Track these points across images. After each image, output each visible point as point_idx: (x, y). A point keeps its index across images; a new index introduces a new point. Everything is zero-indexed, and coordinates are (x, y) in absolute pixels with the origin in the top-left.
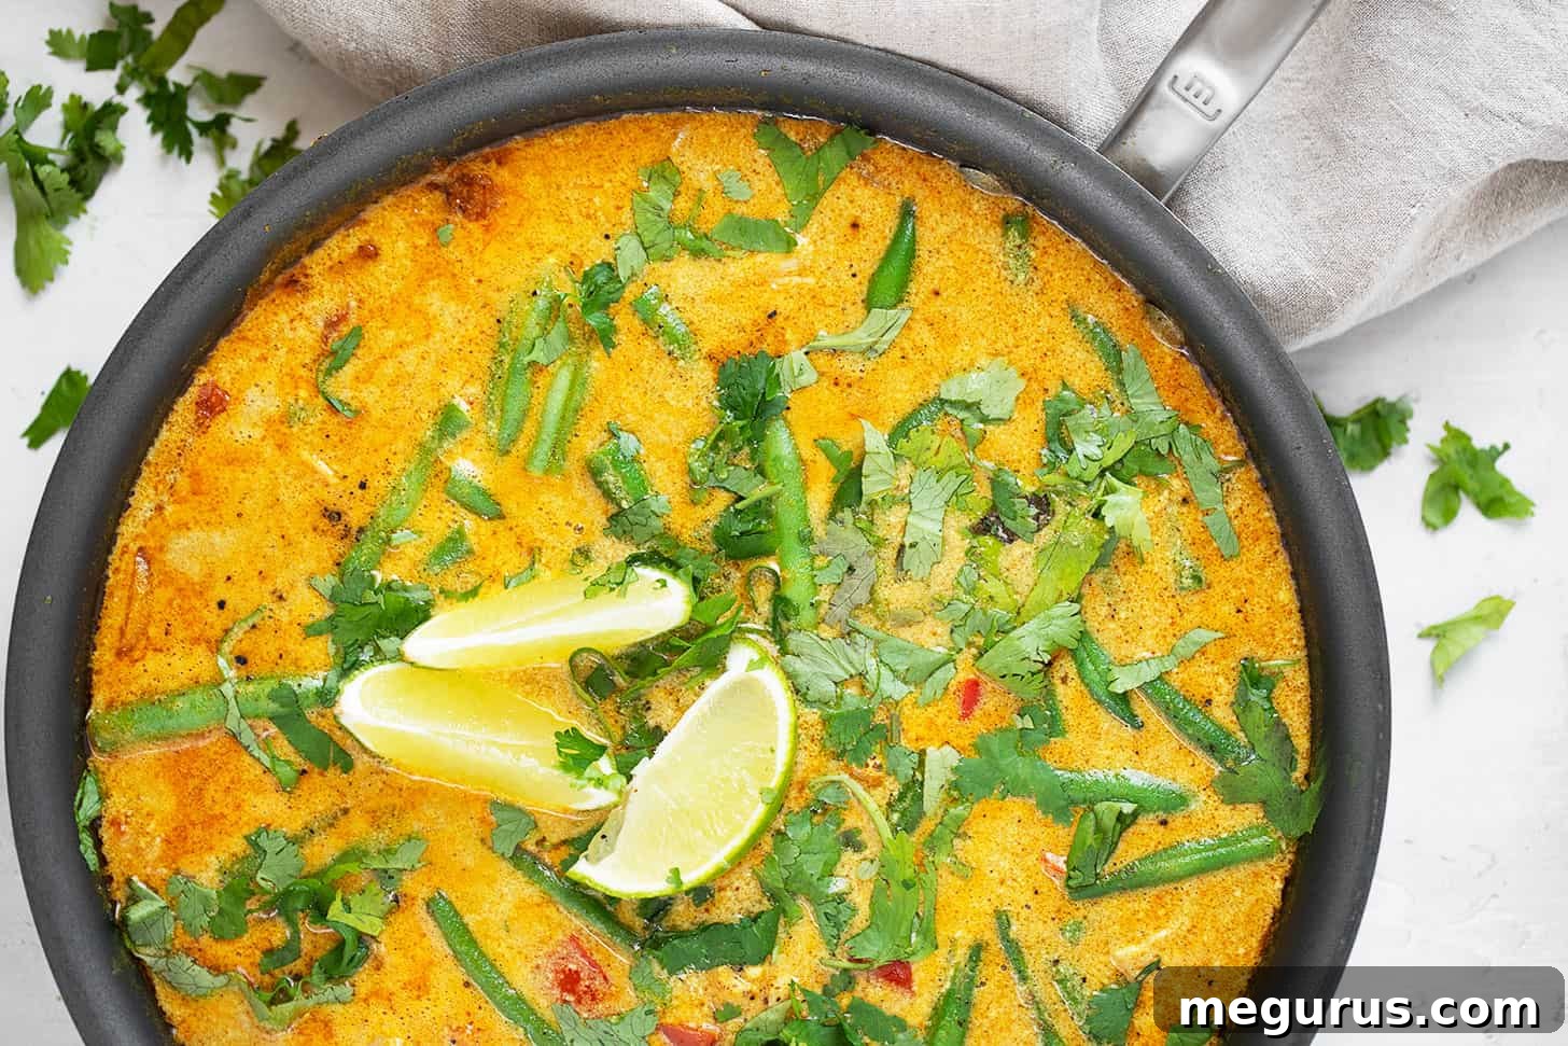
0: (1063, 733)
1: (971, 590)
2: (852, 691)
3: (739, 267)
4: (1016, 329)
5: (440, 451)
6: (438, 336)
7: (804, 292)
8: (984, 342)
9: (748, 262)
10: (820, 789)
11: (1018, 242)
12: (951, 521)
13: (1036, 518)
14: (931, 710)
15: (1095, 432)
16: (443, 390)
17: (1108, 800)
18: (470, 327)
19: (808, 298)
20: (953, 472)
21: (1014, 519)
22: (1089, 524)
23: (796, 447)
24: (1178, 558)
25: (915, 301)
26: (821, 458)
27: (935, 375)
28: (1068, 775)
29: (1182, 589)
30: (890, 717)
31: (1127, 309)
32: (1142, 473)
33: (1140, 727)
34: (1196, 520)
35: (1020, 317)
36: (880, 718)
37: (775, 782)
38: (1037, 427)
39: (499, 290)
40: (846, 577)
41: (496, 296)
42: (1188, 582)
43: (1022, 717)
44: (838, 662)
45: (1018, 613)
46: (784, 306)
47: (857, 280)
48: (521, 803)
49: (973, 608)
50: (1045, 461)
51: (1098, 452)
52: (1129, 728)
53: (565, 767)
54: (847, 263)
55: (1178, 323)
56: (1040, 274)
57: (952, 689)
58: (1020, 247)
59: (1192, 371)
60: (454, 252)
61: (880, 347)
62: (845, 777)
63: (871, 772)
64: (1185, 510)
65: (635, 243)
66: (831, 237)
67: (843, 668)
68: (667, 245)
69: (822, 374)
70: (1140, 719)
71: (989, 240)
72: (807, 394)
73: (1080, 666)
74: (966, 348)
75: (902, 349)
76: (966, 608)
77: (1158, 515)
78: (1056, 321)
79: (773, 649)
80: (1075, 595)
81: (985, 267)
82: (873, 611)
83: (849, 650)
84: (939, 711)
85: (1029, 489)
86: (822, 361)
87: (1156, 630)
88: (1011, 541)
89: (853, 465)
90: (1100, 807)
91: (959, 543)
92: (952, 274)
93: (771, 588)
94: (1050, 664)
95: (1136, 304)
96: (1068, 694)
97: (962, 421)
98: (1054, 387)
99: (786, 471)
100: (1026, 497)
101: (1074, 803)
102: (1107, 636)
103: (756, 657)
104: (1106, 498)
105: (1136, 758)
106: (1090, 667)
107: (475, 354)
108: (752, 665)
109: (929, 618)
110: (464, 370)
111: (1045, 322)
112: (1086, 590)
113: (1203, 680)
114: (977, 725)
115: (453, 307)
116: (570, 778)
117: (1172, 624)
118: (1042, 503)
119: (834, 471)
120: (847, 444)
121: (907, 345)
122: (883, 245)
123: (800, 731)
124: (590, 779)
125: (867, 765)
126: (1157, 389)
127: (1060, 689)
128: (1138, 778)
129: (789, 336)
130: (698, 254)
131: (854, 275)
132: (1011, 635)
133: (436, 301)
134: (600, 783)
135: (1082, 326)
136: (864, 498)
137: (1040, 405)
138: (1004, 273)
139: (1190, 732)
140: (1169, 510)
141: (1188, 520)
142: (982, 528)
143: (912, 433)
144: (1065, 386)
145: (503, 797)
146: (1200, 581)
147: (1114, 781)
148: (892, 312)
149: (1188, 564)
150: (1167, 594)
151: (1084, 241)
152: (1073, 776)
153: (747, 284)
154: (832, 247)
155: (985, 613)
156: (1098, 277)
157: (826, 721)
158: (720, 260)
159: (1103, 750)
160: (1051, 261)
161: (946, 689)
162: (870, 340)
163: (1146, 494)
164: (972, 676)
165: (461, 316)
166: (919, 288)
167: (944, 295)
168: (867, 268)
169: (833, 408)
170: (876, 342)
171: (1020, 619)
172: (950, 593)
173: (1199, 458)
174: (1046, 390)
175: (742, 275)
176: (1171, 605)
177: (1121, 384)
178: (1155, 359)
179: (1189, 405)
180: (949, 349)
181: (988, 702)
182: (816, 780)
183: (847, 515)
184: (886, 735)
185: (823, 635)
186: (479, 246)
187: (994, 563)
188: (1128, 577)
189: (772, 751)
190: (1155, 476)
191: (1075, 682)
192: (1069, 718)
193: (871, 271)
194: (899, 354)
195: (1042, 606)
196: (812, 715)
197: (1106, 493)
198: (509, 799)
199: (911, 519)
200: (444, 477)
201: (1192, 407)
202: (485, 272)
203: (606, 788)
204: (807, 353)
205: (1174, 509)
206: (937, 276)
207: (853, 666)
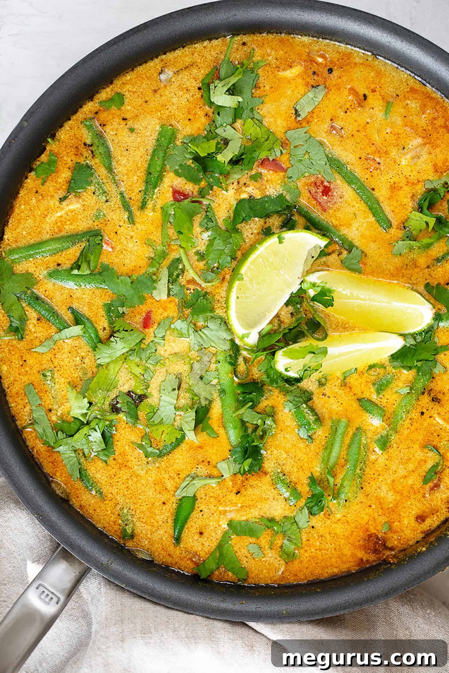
0: (105, 305)
1: (146, 369)
2: (200, 323)
3: (253, 514)
4: (127, 487)
5: (388, 429)
6: (389, 481)
7: (224, 503)
8: (142, 481)
9: (249, 516)
10: (215, 278)
11: (127, 527)
12: (156, 401)
13: (118, 402)
14: (165, 314)
15: (92, 442)
16: (386, 457)
17: (85, 275)
18: (374, 485)
19: (222, 501)
20: (156, 422)
21: (128, 402)
22: (94, 400)
23: (227, 433)
24: (53, 385)
25: (174, 500)
26: (216, 428)
27: (164, 466)
28: (103, 286)
29: (51, 371)
30: (183, 312)
31: (77, 497)
32: (69, 423)
33: (70, 308)
34: (45, 402)
35: (126, 493)
36: (188, 311)
37: (237, 283)
38: (117, 443)
39: (361, 502)
40: (204, 375)
41: (363, 500)
42: (49, 374)
43: (123, 313)
44: (207, 336)
45: (125, 359)
46: (233, 497)
47: (200, 509)
48: (348, 272)
49: (146, 361)
50: (114, 428)
51: (91, 433)
52: (74, 307)
53: (330, 291)
54: (204, 516)
55: (54, 492)
56: (117, 513)
57: (156, 325)
58: (126, 525)
59: (48, 469)
60: (383, 519)
61: (189, 479)
62: (204, 285)
63: (192, 287)
64: (50, 406)
65: (301, 524)
66: (212, 528)
67: (204, 333)
68: (286, 524)
69: (215, 467)
70: (70, 312)
71: (141, 528)
72: (222, 458)
73: (97, 335)
74: (150, 479)
75: (179, 478)
76: (149, 361)
77: (62, 404)
78: (110, 491)
79: (237, 341)
80: (100, 368)
81: (142, 516)
82: (191, 359)
83: (202, 342)
84: (161, 314)
85: (122, 416)
86: (215, 472)
87: (62, 352)
88: (129, 392)
89: (201, 425)
90: (89, 272)
91: (153, 390)
92: (157, 512)
93: (238, 369)
94: (111, 337)
95: (73, 500)
96: (103, 323)
97: (151, 446)
98: (111, 461)
99: (231, 422)
100: (122, 412)
101: (100, 273)
102: (85, 348)
103: (246, 339)
104: (86, 411)
105: (72, 294)
106: (92, 335)
107: (372, 473)
108: (248, 335)
109: (166, 357)
110: (377, 466)
111: (114, 491)
112: (95, 370)
113: (41, 329)
114: (144, 309)
115: (382, 495)
116: (327, 286)
117: (55, 355)
118: (115, 409)
119: (210, 422)
120: (204, 436)
121: (177, 480)
122: (188, 525)
123: (225, 305)
124: (318, 286)
125: (194, 290)
126: (63, 461)
127: (106, 325)
128: (71, 285)
129: (230, 484)
130: (272, 520)
131: (201, 511)
132: (128, 349)
133: (390, 497)
134: (314, 285)
135: (98, 489)
136: (195, 410)
137: (117, 453)
138: (133, 513)
139: (47, 306)
140: (57, 406)
141: (48, 402)
142: (142, 398)
143: (174, 441)
144: (106, 462)
145: (356, 275)
146: (43, 374)
147: (82, 284)
148: (184, 495)
149: (49, 382)
150: (58, 368)
151: (97, 528)
152: (101, 286)
153: (249, 507)
154: (211, 523)
155: (141, 359)
156: (91, 512)
157: (212, 310)
158: (262, 517)
159: (86, 297)
160: (112, 519)
161: (159, 324)
162: (194, 482)
163: (69, 413)
164: (146, 330)
165: (379, 491)
166: (172, 506)
167: (160, 503)
168: (195, 514)
169: (210, 451)
170: (191, 481)
171: (125, 356)
172: (157, 368)
173: (44, 431)
174: (114, 460)
175: (252, 511)
176: (56, 363)
177: (80, 464)
178: (64, 475)
179: (48, 454)
180: (158, 478)
181: (139, 319)
182: (216, 283)
183: (204, 403)
184: (184, 304)
185: (214, 349)
186: (371, 522)
187: (136, 381)
188: (76, 376)
189: (238, 297)
190: (63, 421)
191: (100, 328)
192: (102, 312)
193: (193, 513)
194: (181, 476)
195: (115, 361)
196: (219, 312)
197: (86, 414)
198: (353, 275)
199: (175, 402)
200: (386, 418)
201: (46, 453)
202: (368, 510)
203: (311, 283)
204: (223, 476)
205: (55, 407)
206: (163, 511)
207: (199, 334)
